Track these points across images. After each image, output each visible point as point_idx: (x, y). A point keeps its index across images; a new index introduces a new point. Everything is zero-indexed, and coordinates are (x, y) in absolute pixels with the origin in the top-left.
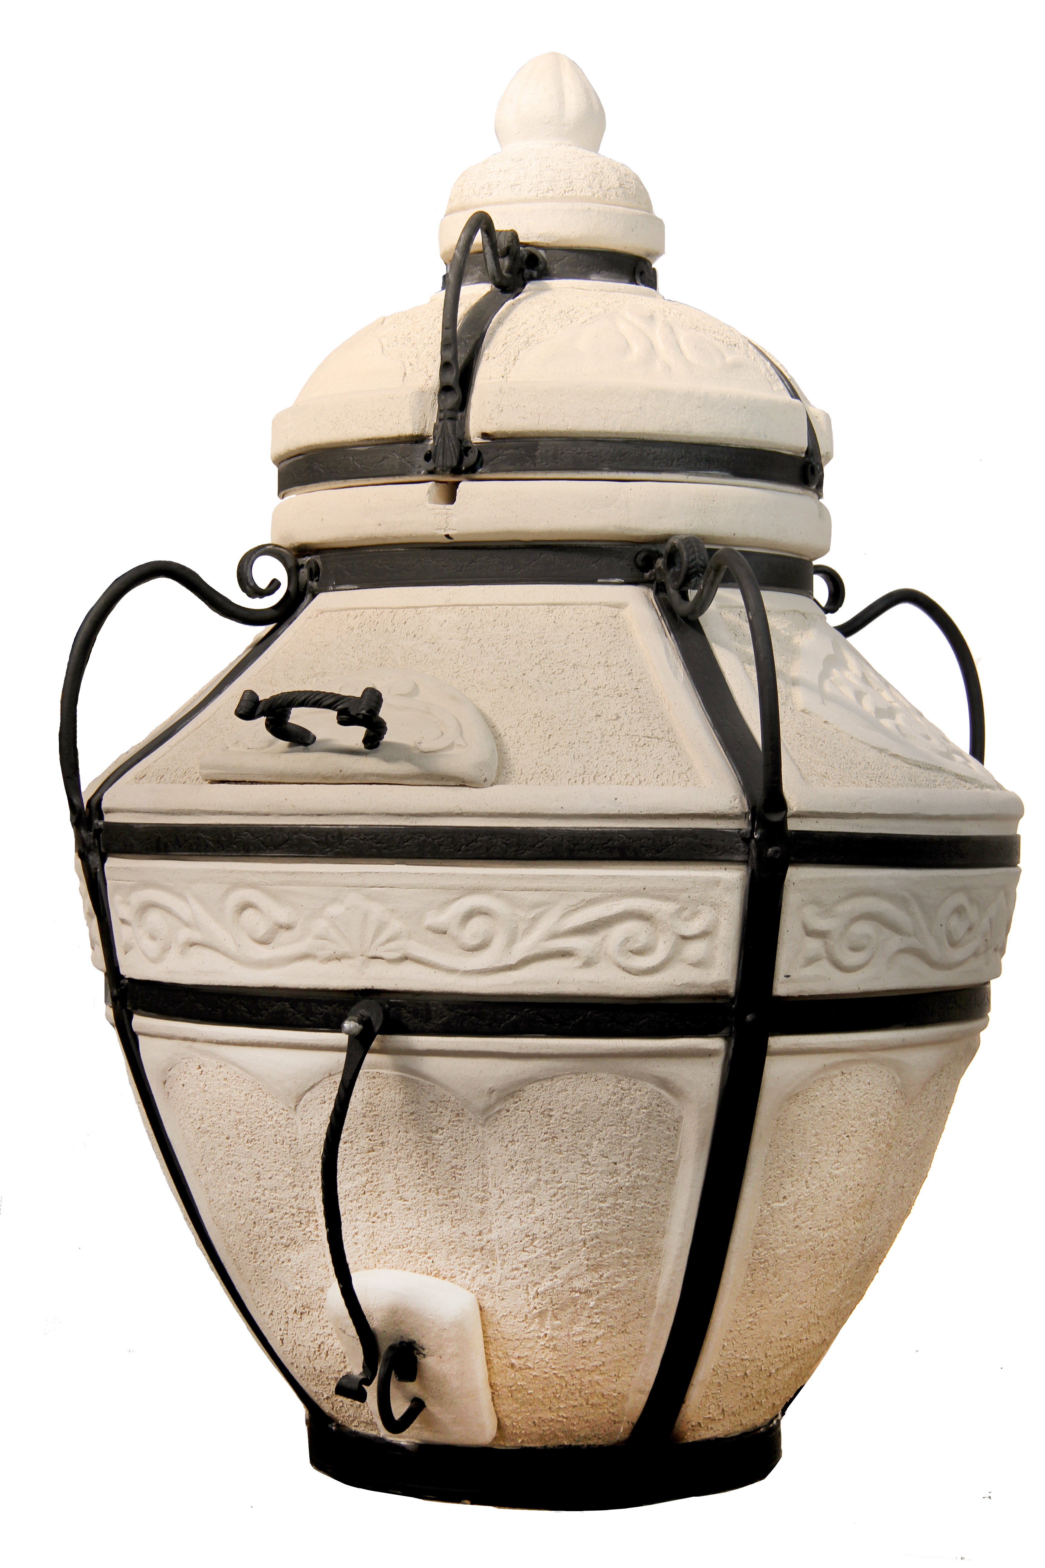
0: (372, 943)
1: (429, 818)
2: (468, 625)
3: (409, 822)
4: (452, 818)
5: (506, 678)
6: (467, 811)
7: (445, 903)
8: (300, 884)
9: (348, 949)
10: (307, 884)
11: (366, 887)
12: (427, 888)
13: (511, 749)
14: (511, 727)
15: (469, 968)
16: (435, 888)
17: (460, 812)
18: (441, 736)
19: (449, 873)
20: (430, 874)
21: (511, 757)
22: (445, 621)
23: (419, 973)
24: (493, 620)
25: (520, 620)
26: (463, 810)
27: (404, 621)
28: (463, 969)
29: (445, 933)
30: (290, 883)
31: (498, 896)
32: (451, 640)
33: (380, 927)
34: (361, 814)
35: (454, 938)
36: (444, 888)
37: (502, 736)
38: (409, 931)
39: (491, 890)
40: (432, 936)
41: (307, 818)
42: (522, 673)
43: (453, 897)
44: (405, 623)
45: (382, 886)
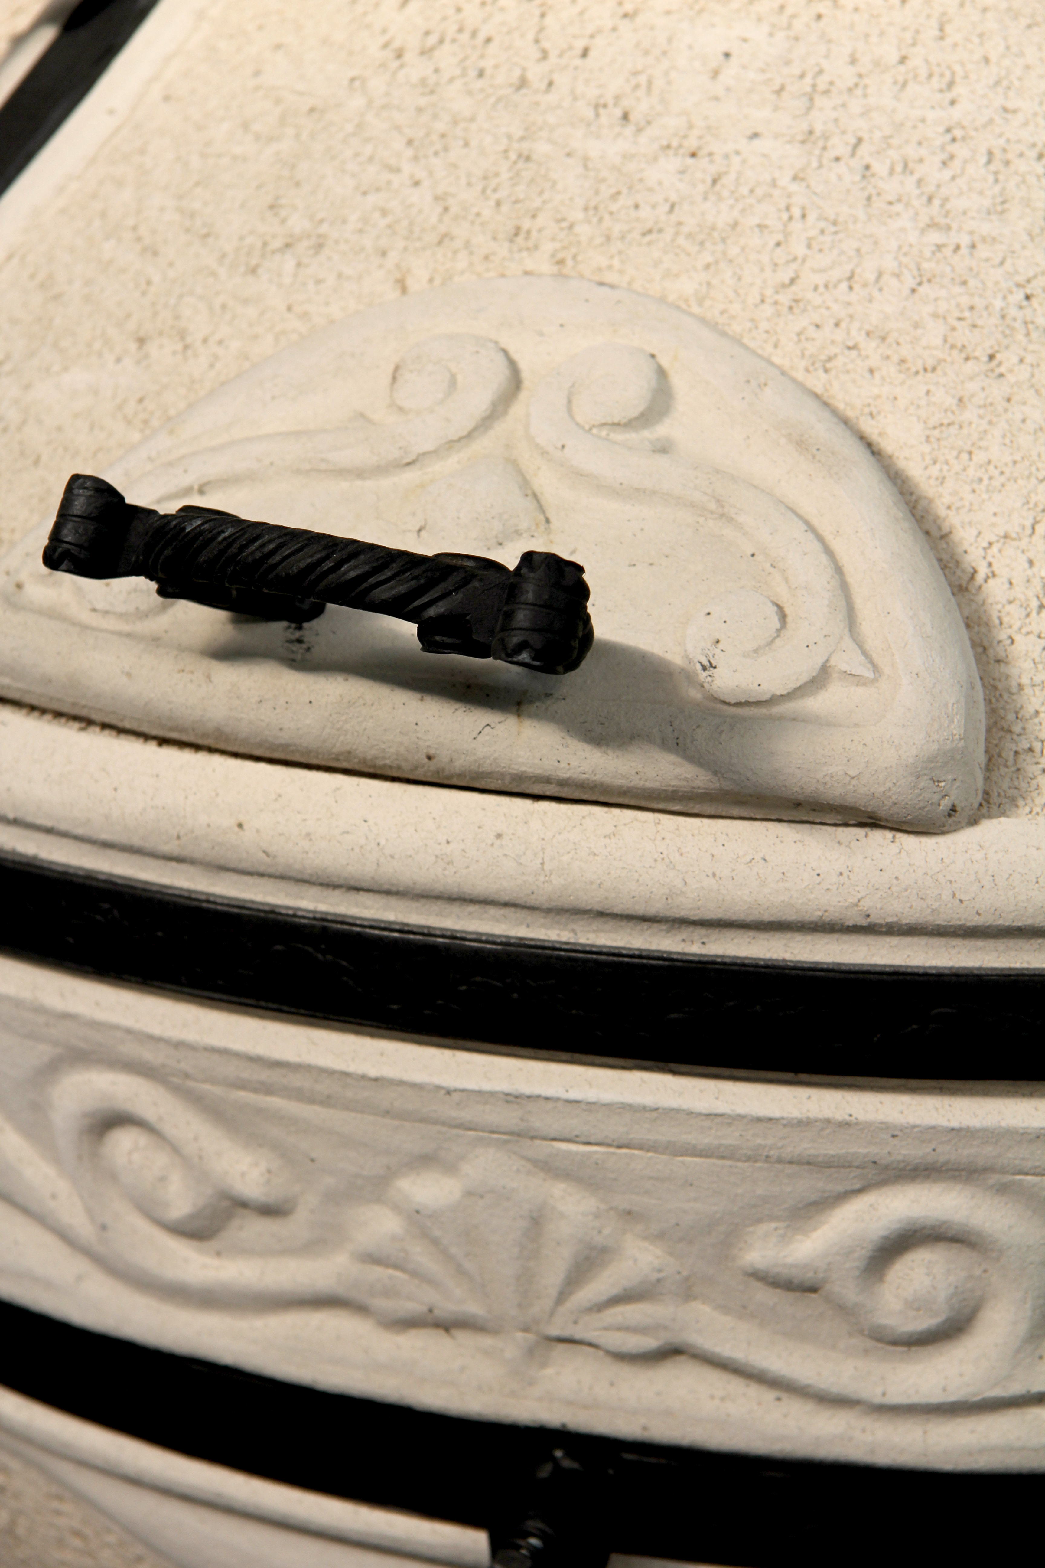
0: (562, 1297)
1: (751, 933)
2: (808, 80)
3: (679, 937)
4: (835, 936)
5: (967, 314)
6: (889, 920)
7: (814, 1204)
8: (299, 1095)
9: (474, 1308)
10: (327, 1101)
11: (533, 1138)
12: (749, 1159)
13: (1017, 638)
14: (1006, 536)
15: (896, 1397)
16: (780, 1161)
17: (864, 922)
18: (778, 631)
19: (828, 1121)
20: (759, 1120)
21: (1025, 680)
22: (727, 55)
23: (723, 1399)
24: (894, 57)
25: (993, 58)
26: (873, 919)
27: (580, 44)
28: (878, 1400)
29: (813, 1290)
30: (268, 1089)
31: (1002, 1189)
32: (756, 142)
33: (587, 1258)
34: (506, 905)
35: (843, 1310)
36: (809, 1163)
37: (980, 577)
38: (687, 1279)
39: (975, 1171)
40: (764, 1296)
41: (314, 891)
42: (1021, 296)
43: (840, 1188)
44: (585, 53)
45: (592, 1140)
